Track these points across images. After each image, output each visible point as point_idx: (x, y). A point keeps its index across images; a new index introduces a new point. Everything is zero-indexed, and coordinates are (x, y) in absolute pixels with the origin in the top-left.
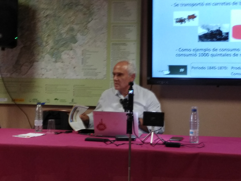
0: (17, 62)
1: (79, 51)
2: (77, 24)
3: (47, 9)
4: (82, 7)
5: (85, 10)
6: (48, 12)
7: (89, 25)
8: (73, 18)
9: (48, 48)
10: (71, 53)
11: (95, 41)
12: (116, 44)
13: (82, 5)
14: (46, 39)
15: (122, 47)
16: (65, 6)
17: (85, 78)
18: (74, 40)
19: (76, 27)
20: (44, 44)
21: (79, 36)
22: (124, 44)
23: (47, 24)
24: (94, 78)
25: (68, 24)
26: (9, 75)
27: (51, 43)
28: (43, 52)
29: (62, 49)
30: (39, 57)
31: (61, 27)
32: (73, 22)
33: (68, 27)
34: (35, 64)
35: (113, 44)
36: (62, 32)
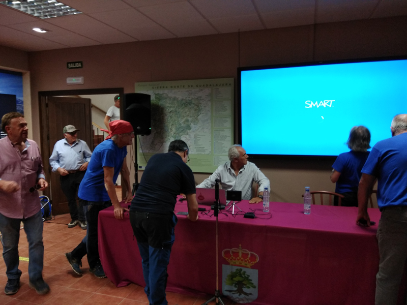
0: (153, 142)
1: (193, 135)
2: (191, 117)
3: (171, 107)
4: (193, 105)
5: (196, 107)
6: (171, 109)
7: (199, 117)
8: (188, 113)
9: (172, 133)
10: (187, 136)
11: (203, 128)
12: (217, 130)
13: (194, 104)
14: (170, 127)
15: (221, 132)
16: (182, 104)
17: (197, 153)
18: (189, 128)
19: (190, 119)
20: (170, 130)
21: (192, 125)
22: (223, 131)
23: (171, 117)
24: (203, 153)
25: (184, 117)
26: (147, 151)
27: (174, 130)
28: (169, 136)
29: (181, 134)
30: (166, 139)
31: (180, 119)
32: (188, 115)
33: (185, 119)
34: (164, 143)
35: (215, 130)
36: (181, 122)
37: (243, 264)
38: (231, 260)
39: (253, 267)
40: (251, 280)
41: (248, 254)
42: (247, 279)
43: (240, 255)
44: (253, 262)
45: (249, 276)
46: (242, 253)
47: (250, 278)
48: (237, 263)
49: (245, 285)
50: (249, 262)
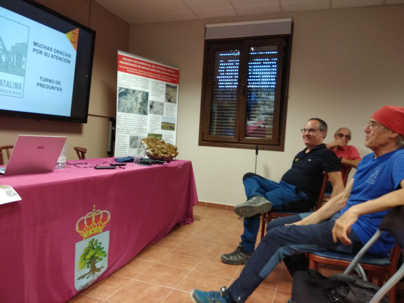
37: (96, 231)
38: (85, 231)
39: (104, 230)
40: (103, 248)
41: (100, 216)
42: (100, 248)
43: (93, 219)
44: (105, 223)
45: (100, 243)
46: (96, 216)
47: (102, 246)
48: (91, 233)
49: (97, 258)
50: (101, 225)
